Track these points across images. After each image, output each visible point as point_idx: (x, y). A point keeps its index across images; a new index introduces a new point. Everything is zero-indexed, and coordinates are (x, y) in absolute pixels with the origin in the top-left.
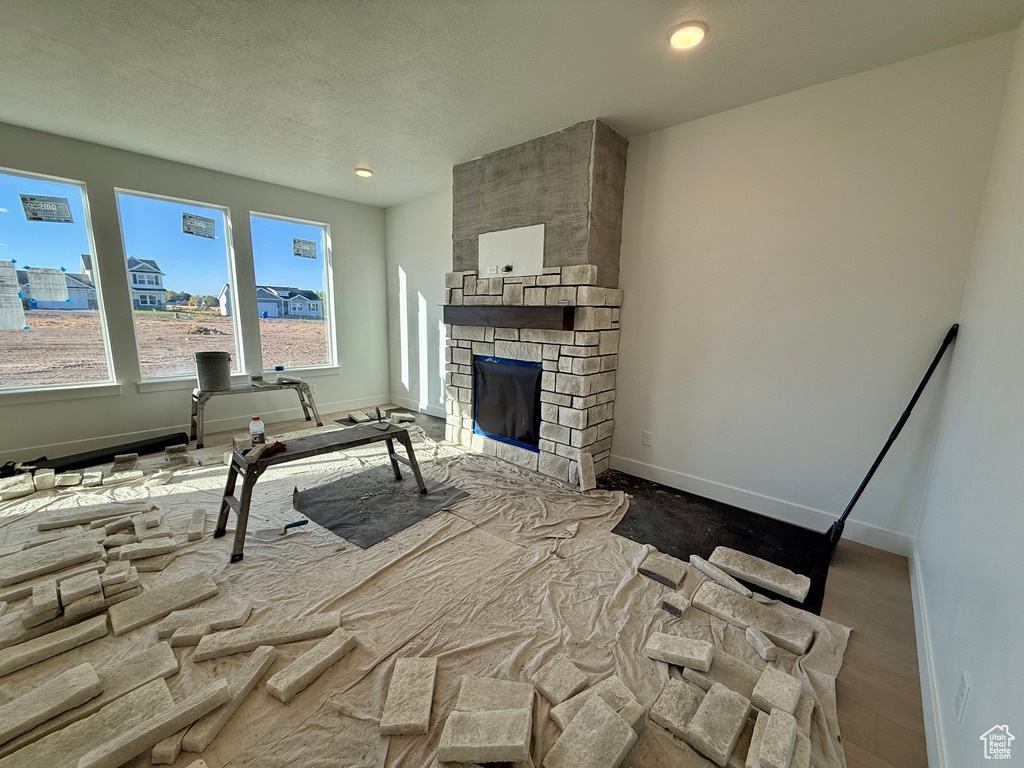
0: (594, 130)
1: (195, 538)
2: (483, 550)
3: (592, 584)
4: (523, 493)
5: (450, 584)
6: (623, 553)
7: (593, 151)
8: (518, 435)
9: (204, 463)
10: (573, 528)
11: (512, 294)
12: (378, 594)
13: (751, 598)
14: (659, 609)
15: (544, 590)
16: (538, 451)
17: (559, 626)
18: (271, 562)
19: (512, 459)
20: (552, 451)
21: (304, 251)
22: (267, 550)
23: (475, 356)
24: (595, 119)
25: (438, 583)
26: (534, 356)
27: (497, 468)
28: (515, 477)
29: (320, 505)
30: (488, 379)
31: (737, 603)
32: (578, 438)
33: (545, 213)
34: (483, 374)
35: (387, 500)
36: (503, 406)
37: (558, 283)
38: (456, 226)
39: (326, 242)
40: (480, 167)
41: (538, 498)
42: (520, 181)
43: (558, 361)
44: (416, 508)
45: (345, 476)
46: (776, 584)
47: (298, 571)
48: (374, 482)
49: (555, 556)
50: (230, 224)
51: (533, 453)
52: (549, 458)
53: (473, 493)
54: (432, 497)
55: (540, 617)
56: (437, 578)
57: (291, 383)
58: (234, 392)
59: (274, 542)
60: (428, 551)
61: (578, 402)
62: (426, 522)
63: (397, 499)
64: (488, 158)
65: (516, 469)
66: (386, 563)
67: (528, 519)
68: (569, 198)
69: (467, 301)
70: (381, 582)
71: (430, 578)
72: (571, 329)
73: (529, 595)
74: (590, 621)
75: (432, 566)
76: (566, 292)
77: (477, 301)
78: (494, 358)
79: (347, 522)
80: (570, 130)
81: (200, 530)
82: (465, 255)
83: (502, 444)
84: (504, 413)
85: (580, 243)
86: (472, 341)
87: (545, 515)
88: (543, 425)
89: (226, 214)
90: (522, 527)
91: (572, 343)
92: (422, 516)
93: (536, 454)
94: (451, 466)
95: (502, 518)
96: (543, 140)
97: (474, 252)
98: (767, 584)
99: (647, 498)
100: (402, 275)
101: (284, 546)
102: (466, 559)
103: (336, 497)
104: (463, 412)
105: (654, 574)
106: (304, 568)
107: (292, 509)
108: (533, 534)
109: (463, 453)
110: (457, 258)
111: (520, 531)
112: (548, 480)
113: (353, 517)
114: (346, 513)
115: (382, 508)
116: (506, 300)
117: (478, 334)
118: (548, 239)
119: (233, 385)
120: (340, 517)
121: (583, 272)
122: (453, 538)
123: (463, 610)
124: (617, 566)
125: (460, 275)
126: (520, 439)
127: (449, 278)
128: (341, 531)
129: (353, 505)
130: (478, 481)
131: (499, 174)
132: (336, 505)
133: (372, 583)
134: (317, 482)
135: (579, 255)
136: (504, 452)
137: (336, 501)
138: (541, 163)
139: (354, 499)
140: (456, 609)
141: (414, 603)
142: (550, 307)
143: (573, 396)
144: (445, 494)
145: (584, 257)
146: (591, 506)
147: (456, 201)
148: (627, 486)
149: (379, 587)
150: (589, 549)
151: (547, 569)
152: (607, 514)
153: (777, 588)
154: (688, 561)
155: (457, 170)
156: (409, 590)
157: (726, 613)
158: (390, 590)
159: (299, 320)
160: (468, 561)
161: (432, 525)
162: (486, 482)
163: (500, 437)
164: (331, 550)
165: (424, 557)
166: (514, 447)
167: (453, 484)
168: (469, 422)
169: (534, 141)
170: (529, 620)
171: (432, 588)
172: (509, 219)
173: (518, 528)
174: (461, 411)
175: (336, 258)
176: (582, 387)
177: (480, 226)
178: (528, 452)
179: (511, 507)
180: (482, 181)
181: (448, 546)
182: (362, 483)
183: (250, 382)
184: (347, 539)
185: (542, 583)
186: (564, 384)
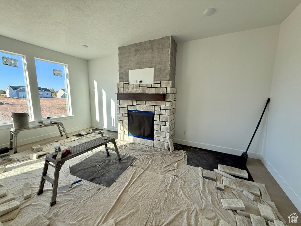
0: (170, 39)
1: (28, 198)
2: (152, 179)
3: (192, 185)
4: (153, 155)
5: (148, 196)
6: (194, 172)
7: (170, 46)
8: (145, 135)
9: (20, 159)
10: (176, 165)
11: (143, 90)
12: (123, 206)
13: (237, 180)
14: (216, 190)
15: (180, 191)
16: (154, 140)
17: (192, 204)
18: (70, 202)
19: (144, 143)
20: (159, 140)
21: (57, 74)
22: (66, 196)
23: (129, 110)
24: (171, 36)
25: (143, 196)
26: (151, 109)
27: (141, 147)
28: (148, 149)
29: (82, 171)
30: (134, 117)
31: (235, 183)
32: (168, 135)
33: (154, 64)
34: (132, 116)
35: (108, 165)
36: (140, 127)
37: (160, 86)
38: (120, 68)
39: (66, 71)
40: (129, 48)
41: (159, 156)
42: (144, 53)
43: (160, 111)
44: (120, 166)
45: (87, 157)
46: (240, 174)
47: (85, 203)
48: (100, 158)
49: (176, 177)
50: (26, 62)
51: (152, 141)
52: (158, 142)
53: (137, 157)
54: (124, 161)
55: (184, 202)
56: (142, 194)
57: (55, 123)
58: (31, 128)
59: (68, 192)
60: (133, 183)
61: (168, 124)
62: (126, 171)
63: (111, 163)
64: (133, 45)
65: (147, 147)
66: (120, 192)
67: (160, 164)
68: (162, 60)
69: (125, 92)
70: (122, 201)
71: (140, 195)
72: (165, 101)
73: (176, 194)
74: (200, 200)
75: (138, 189)
76: (162, 89)
77: (129, 92)
78: (136, 111)
79: (96, 177)
80: (162, 38)
81: (30, 193)
82: (124, 77)
83: (140, 139)
84: (140, 129)
85: (166, 74)
86: (128, 105)
87: (164, 162)
88: (155, 132)
89: (24, 58)
90: (160, 168)
91: (165, 105)
92: (124, 169)
93: (153, 141)
94: (125, 148)
95: (151, 166)
96: (152, 41)
97: (128, 76)
98: (238, 175)
99: (190, 151)
100: (96, 83)
101: (73, 192)
102: (148, 183)
103: (87, 167)
104: (125, 129)
105: (208, 177)
106: (87, 202)
107: (70, 175)
108: (164, 170)
109: (126, 143)
110: (121, 78)
111: (160, 169)
112: (159, 149)
113: (98, 174)
114: (94, 173)
115: (107, 168)
116: (141, 92)
117: (130, 103)
118: (155, 72)
119: (30, 126)
120: (92, 175)
121: (168, 83)
122: (139, 176)
123: (158, 206)
124: (195, 177)
125: (122, 83)
126: (146, 137)
127: (118, 85)
128: (95, 181)
129: (95, 169)
130: (137, 153)
131: (137, 51)
132: (89, 170)
133: (118, 202)
134: (76, 161)
135: (166, 78)
136: (141, 141)
137: (87, 168)
138: (152, 49)
139: (94, 167)
140: (155, 206)
141: (139, 207)
142: (157, 94)
143: (166, 122)
144: (128, 159)
145: (168, 78)
146: (176, 156)
147: (120, 59)
148: (182, 148)
149: (122, 203)
150: (184, 172)
151: (176, 182)
152: (182, 159)
153: (241, 175)
154: (213, 171)
155: (120, 48)
156: (134, 201)
157: (234, 187)
158: (127, 204)
159: (42, 99)
160: (149, 185)
161: (129, 172)
162: (139, 152)
163: (139, 136)
164: (95, 191)
165: (133, 186)
166: (144, 139)
167: (129, 155)
168: (127, 132)
169: (149, 41)
170: (181, 204)
171: (142, 199)
172: (140, 65)
173: (159, 168)
174: (124, 129)
175: (70, 77)
176: (169, 119)
177: (130, 67)
178: (150, 141)
179: (152, 161)
180: (130, 52)
181: (139, 180)
182: (95, 159)
183: (37, 124)
184: (99, 184)
185: (178, 188)
186: (162, 118)
